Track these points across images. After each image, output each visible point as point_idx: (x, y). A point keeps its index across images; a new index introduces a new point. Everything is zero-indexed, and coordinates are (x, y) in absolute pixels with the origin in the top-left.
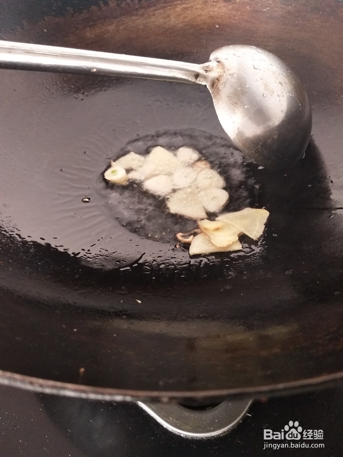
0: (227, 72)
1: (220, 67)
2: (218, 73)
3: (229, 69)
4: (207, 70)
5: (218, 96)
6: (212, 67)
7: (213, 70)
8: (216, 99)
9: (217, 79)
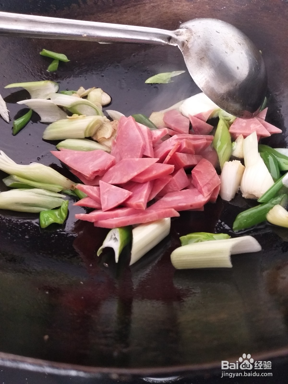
0: (194, 35)
1: (189, 32)
2: (187, 36)
3: (196, 33)
4: (178, 34)
5: (188, 53)
6: (182, 32)
7: (182, 34)
8: (186, 56)
9: (186, 41)
